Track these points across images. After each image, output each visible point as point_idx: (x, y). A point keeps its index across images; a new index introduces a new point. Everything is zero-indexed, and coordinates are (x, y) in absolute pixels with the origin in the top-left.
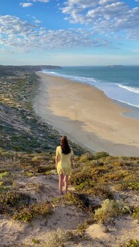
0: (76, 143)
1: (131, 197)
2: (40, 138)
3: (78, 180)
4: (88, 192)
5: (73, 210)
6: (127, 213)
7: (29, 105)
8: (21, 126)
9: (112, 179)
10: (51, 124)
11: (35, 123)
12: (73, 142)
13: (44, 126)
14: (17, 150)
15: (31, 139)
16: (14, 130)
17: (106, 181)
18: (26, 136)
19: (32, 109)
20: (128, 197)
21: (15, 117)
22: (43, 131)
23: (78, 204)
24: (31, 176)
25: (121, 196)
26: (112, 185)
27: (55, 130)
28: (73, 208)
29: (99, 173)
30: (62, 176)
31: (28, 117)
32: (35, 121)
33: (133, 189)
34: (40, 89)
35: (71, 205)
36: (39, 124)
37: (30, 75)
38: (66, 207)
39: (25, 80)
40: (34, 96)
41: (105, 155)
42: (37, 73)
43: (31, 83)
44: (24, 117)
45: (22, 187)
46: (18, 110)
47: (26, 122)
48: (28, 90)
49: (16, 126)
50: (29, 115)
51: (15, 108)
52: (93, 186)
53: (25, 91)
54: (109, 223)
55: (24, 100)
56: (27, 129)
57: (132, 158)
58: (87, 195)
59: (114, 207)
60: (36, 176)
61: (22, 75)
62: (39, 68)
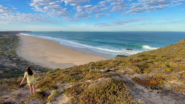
0: (45, 67)
1: (66, 85)
2: (23, 69)
3: (42, 85)
4: (46, 90)
5: (37, 101)
6: (62, 93)
7: (14, 52)
8: (10, 64)
9: (59, 80)
10: (29, 60)
11: (19, 61)
12: (43, 67)
13: (25, 62)
14: (8, 78)
15: (17, 70)
16: (5, 67)
17: (55, 82)
18: (13, 69)
19: (15, 54)
20: (64, 86)
21: (5, 60)
22: (25, 65)
23: (39, 97)
24: (14, 91)
25: (61, 86)
26: (58, 83)
27: (32, 63)
28: (37, 99)
29: (53, 79)
30: (31, 85)
31: (13, 59)
32: (19, 60)
33: (66, 82)
34: (19, 43)
35: (36, 99)
36: (22, 61)
37: (12, 36)
38: (33, 101)
39: (9, 39)
40: (16, 47)
41: (58, 69)
42: (17, 35)
43: (13, 40)
44: (11, 59)
45: (6, 98)
46: (6, 56)
47: (13, 62)
48: (12, 44)
49: (6, 64)
50: (15, 57)
51: (4, 55)
52: (49, 86)
53: (10, 45)
54: (54, 100)
55: (10, 49)
56: (14, 65)
57: (69, 68)
58: (45, 91)
59: (57, 92)
60: (17, 90)
61: (7, 37)
62: (18, 32)
